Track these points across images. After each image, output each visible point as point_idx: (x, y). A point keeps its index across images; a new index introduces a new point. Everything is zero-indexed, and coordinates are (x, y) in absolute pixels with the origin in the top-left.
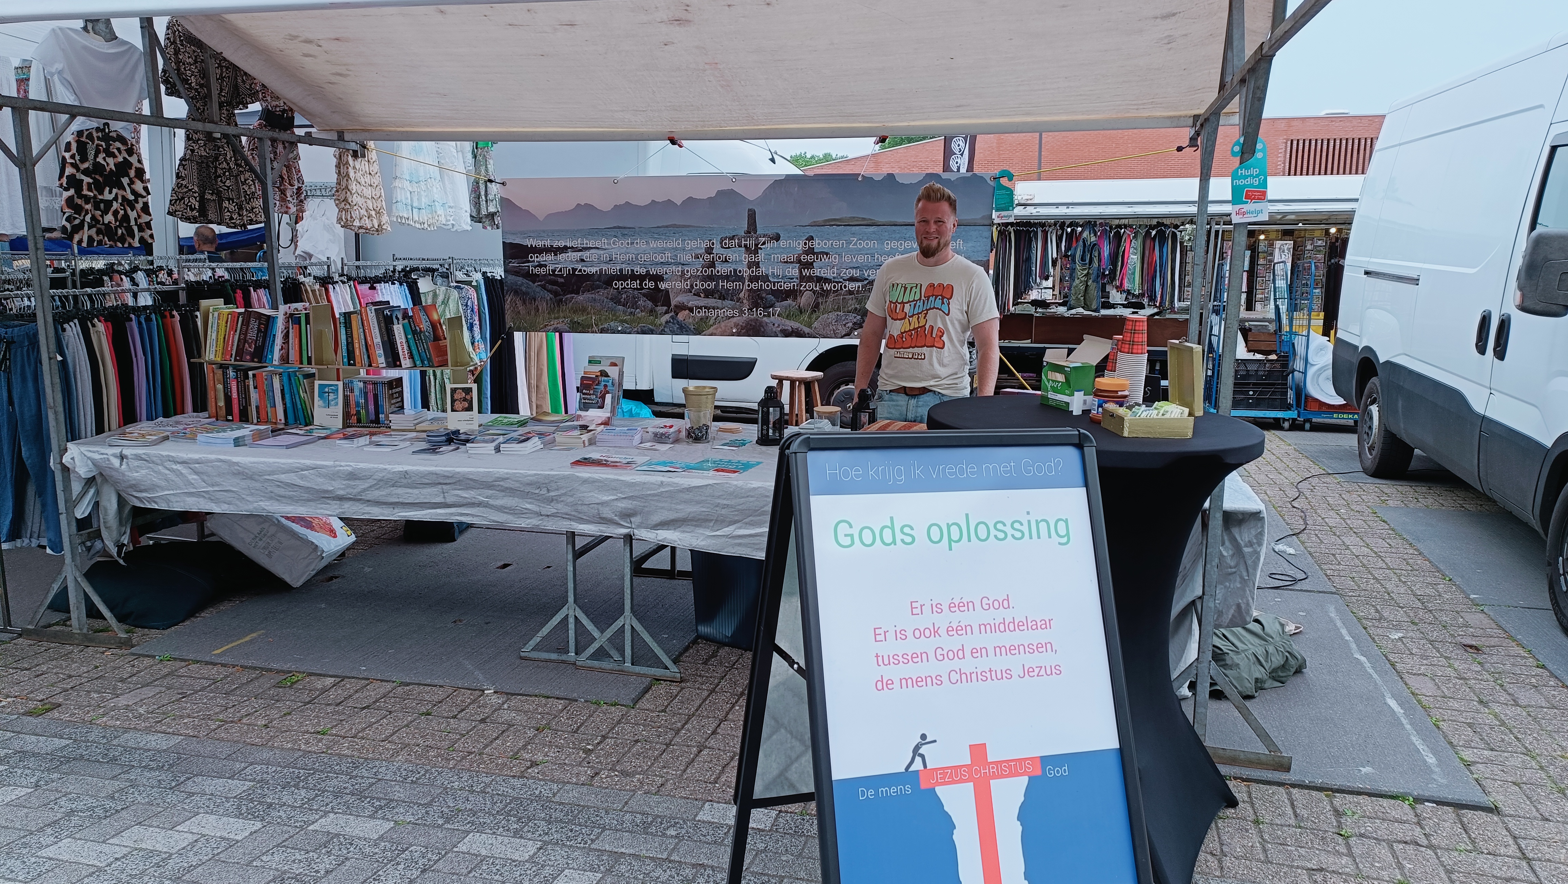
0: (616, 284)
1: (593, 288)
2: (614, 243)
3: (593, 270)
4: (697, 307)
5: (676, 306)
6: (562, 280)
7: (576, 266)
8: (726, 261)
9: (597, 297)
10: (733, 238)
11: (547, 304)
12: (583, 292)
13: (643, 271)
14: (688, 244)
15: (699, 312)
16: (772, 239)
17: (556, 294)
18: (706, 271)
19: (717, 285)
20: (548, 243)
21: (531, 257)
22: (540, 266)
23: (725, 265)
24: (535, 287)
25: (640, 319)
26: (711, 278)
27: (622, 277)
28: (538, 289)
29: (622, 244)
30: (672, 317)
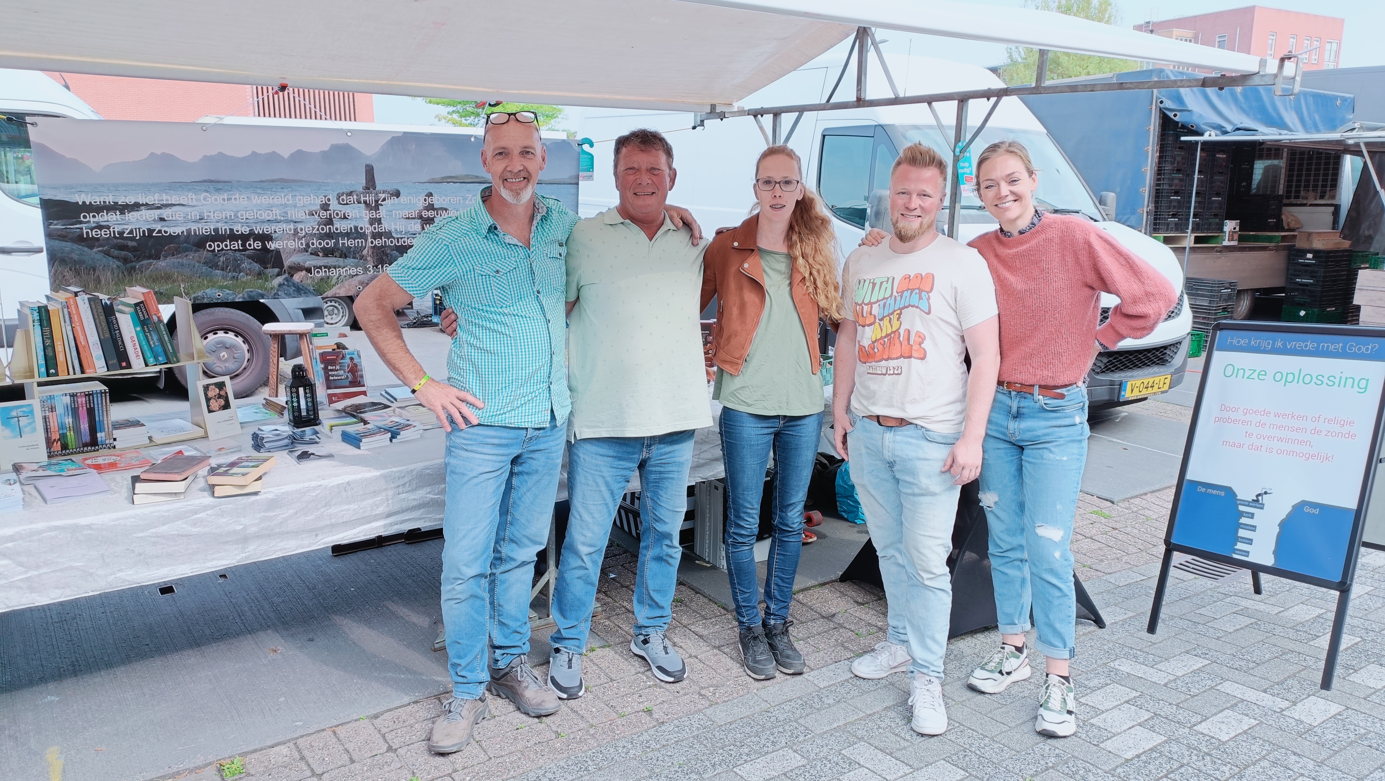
0: (210, 246)
1: (177, 252)
2: (205, 199)
3: (177, 230)
4: (316, 267)
5: (290, 267)
6: (134, 244)
7: (153, 226)
8: (345, 218)
9: (185, 261)
10: (350, 194)
11: (113, 273)
12: (166, 257)
13: (246, 230)
14: (300, 200)
15: (318, 272)
16: (392, 195)
17: (125, 261)
18: (323, 229)
19: (337, 243)
20: (110, 199)
21: (85, 217)
22: (100, 227)
23: (345, 221)
24: (94, 254)
25: (245, 283)
26: (329, 236)
27: (217, 237)
28: (99, 256)
29: (216, 200)
30: (286, 279)
